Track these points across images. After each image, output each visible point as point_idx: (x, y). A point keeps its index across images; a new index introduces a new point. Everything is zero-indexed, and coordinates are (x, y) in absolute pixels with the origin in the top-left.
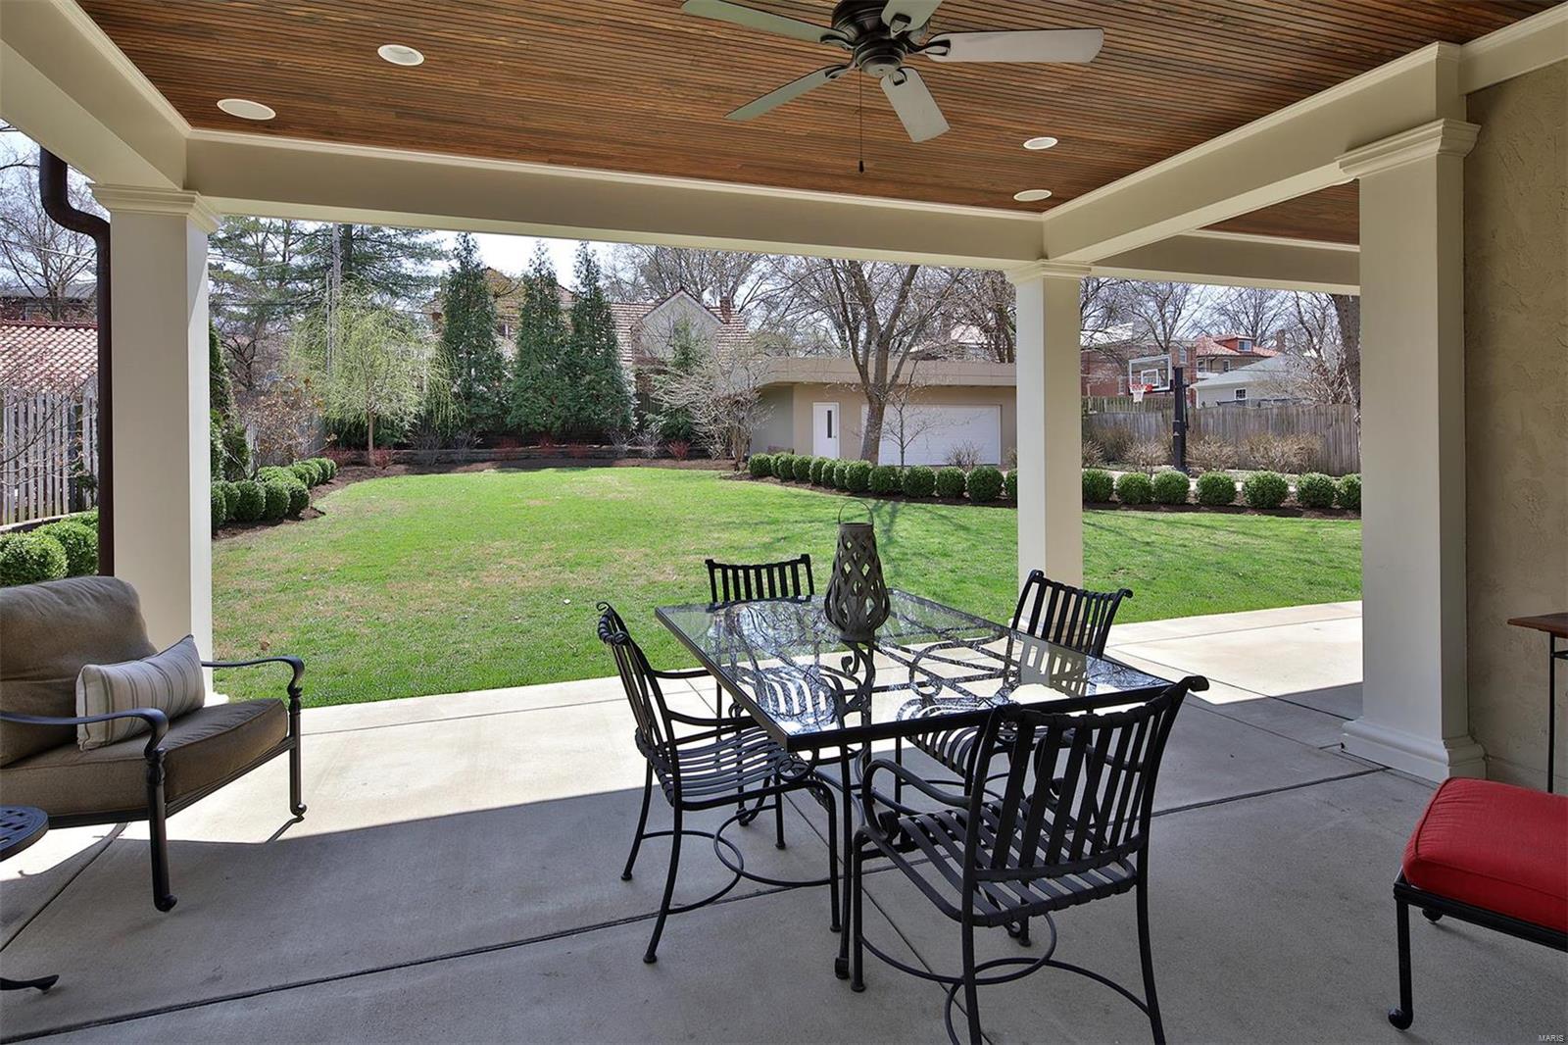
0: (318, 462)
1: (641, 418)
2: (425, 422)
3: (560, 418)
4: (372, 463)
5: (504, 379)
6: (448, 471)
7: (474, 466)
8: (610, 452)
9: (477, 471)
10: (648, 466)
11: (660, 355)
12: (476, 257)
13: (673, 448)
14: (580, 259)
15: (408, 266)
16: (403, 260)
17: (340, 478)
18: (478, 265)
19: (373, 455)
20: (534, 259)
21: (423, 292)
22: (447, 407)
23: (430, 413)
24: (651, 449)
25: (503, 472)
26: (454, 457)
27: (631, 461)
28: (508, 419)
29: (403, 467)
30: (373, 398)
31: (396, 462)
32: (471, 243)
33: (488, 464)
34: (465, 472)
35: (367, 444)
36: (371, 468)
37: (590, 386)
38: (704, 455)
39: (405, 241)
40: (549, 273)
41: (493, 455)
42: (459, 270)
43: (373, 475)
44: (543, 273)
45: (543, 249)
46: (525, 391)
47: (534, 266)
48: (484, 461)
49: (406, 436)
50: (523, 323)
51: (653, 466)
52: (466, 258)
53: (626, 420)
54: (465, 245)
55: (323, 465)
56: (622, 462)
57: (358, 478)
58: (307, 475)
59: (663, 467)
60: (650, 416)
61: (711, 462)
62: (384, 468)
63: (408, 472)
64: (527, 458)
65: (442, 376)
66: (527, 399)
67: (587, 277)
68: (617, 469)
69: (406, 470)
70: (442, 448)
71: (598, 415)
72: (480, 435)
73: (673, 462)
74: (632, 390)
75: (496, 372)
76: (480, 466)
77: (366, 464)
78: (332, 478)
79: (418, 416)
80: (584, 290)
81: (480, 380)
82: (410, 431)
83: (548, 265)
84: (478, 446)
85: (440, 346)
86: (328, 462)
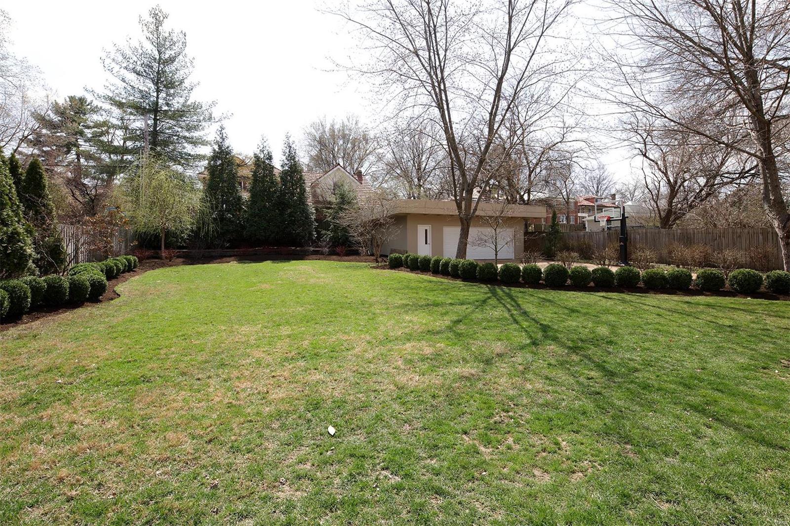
0: (125, 258)
1: (318, 233)
2: (196, 234)
3: (274, 232)
4: (164, 257)
5: (243, 210)
6: (208, 263)
7: (224, 259)
8: (302, 251)
9: (227, 262)
10: (325, 260)
11: (328, 199)
12: (227, 143)
13: (338, 250)
14: (286, 145)
15: (189, 149)
16: (186, 145)
17: (141, 268)
18: (228, 147)
19: (164, 253)
20: (260, 144)
21: (197, 163)
22: (208, 225)
23: (199, 228)
24: (326, 250)
25: (241, 263)
26: (214, 254)
27: (314, 256)
28: (244, 233)
29: (182, 260)
30: (164, 220)
31: (178, 257)
32: (224, 135)
33: (233, 258)
34: (219, 263)
35: (161, 246)
36: (162, 261)
37: (290, 215)
38: (356, 253)
39: (187, 134)
40: (268, 153)
41: (235, 253)
42: (217, 150)
43: (163, 265)
44: (265, 152)
45: (265, 140)
46: (255, 217)
47: (260, 149)
48: (230, 256)
49: (185, 242)
50: (254, 180)
51: (328, 260)
52: (221, 143)
53: (311, 234)
54: (221, 135)
55: (129, 261)
56: (310, 257)
57: (153, 268)
58: (115, 267)
59: (334, 260)
60: (323, 232)
61: (362, 258)
62: (170, 261)
63: (185, 263)
64: (255, 254)
65: (206, 207)
66: (256, 222)
67: (289, 155)
68: (308, 261)
69: (183, 262)
70: (206, 249)
71: (295, 231)
72: (228, 241)
73: (339, 258)
74: (313, 217)
75: (238, 206)
76: (228, 259)
77: (160, 258)
78: (134, 268)
79: (192, 231)
80: (287, 163)
81: (228, 211)
82: (187, 239)
83: (267, 148)
84: (228, 248)
85: (205, 191)
86: (132, 258)
